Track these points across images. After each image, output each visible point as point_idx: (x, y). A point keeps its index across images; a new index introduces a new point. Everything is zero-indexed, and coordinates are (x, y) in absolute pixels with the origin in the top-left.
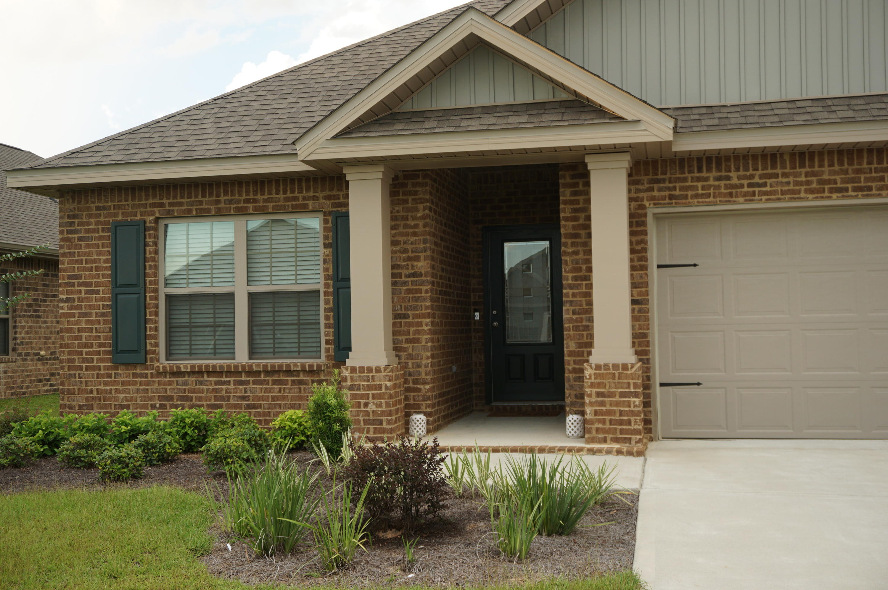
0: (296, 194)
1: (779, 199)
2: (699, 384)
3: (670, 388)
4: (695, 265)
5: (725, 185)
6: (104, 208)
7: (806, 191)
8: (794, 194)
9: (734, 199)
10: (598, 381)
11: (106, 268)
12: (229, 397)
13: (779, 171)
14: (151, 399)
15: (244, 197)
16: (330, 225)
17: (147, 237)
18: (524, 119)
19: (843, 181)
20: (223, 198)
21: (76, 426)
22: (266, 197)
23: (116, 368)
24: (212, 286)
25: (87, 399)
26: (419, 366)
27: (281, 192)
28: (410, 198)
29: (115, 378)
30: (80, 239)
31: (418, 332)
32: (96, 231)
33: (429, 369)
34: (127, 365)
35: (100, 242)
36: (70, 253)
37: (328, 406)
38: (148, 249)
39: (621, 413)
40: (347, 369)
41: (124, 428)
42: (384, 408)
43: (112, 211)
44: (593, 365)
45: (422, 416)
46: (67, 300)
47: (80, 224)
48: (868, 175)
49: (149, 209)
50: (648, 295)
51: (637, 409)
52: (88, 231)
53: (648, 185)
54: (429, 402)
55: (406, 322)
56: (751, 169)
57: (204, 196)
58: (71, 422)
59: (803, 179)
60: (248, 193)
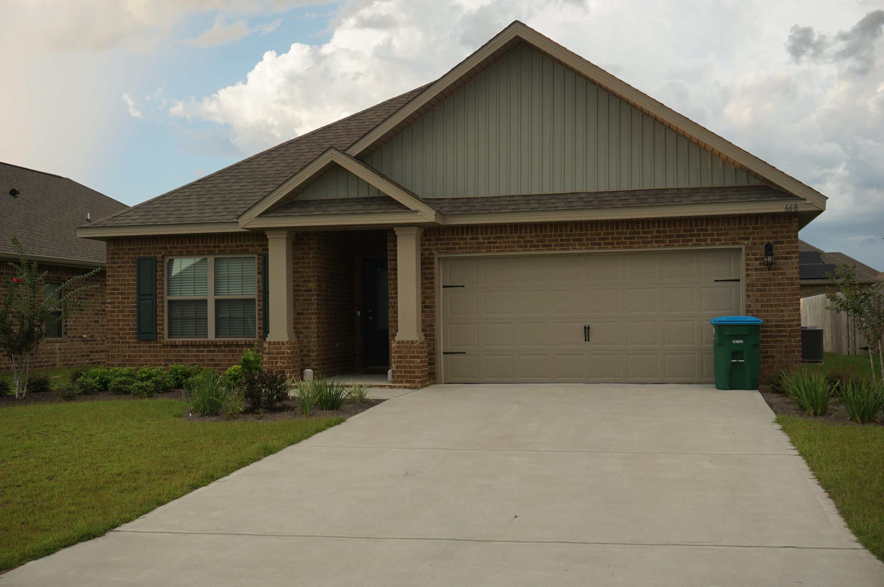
0: (242, 243)
1: (504, 251)
2: (464, 353)
3: (449, 355)
4: (463, 286)
5: (476, 242)
6: (133, 249)
7: (518, 246)
8: (511, 248)
9: (480, 250)
10: (399, 350)
11: (134, 285)
12: (204, 360)
13: (504, 235)
14: (159, 360)
15: (213, 244)
16: (261, 261)
17: (157, 266)
18: (360, 207)
19: (537, 242)
20: (201, 245)
21: (117, 374)
22: (225, 244)
23: (139, 343)
24: (195, 295)
25: (123, 361)
26: (310, 342)
27: (234, 242)
28: (306, 247)
29: (139, 348)
30: (118, 267)
31: (309, 323)
32: (128, 262)
33: (316, 344)
34: (146, 341)
35: (130, 269)
36: (112, 275)
37: (250, 361)
38: (158, 273)
39: (410, 367)
40: (266, 343)
41: (144, 375)
42: (286, 365)
43: (137, 251)
44: (396, 341)
45: (310, 370)
46: (111, 303)
47: (118, 258)
48: (550, 238)
49: (158, 250)
50: (434, 303)
51: (418, 365)
52: (123, 262)
53: (435, 242)
54: (315, 363)
55: (303, 317)
56: (489, 234)
57: (190, 243)
58: (115, 371)
59: (516, 240)
60: (215, 242)
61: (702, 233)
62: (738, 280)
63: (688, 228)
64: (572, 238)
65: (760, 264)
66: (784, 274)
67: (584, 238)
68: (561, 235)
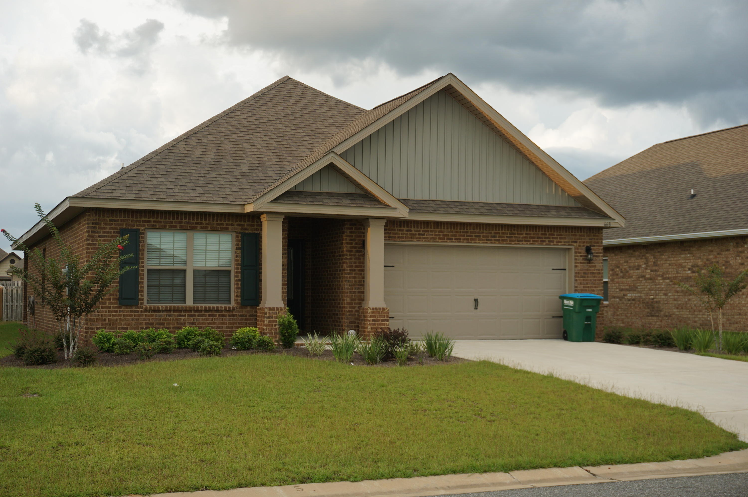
0: (223, 222)
1: (429, 241)
2: (393, 318)
4: (393, 266)
5: (410, 233)
7: (439, 238)
8: (434, 239)
9: (413, 240)
10: (373, 315)
12: (185, 323)
13: (429, 229)
14: (141, 324)
15: (195, 221)
16: (240, 238)
17: (140, 238)
19: (451, 236)
20: (184, 221)
22: (207, 222)
23: (120, 308)
24: (173, 265)
25: (102, 324)
27: (215, 220)
29: (119, 312)
30: (99, 236)
32: (109, 232)
34: (127, 306)
36: (93, 244)
40: (260, 309)
43: (120, 223)
44: (371, 308)
47: (99, 228)
48: (460, 234)
49: (142, 223)
52: (104, 232)
57: (173, 219)
59: (437, 233)
60: (197, 219)
61: (551, 237)
62: (565, 269)
63: (543, 233)
64: (474, 235)
65: (583, 259)
66: (595, 266)
67: (482, 235)
68: (467, 232)
